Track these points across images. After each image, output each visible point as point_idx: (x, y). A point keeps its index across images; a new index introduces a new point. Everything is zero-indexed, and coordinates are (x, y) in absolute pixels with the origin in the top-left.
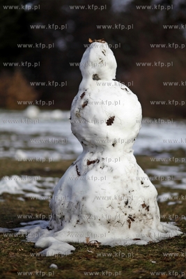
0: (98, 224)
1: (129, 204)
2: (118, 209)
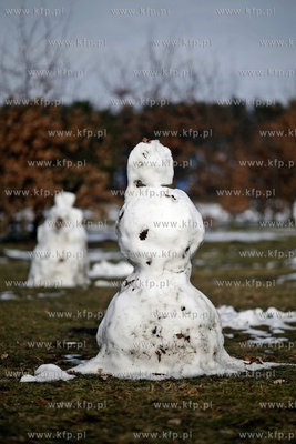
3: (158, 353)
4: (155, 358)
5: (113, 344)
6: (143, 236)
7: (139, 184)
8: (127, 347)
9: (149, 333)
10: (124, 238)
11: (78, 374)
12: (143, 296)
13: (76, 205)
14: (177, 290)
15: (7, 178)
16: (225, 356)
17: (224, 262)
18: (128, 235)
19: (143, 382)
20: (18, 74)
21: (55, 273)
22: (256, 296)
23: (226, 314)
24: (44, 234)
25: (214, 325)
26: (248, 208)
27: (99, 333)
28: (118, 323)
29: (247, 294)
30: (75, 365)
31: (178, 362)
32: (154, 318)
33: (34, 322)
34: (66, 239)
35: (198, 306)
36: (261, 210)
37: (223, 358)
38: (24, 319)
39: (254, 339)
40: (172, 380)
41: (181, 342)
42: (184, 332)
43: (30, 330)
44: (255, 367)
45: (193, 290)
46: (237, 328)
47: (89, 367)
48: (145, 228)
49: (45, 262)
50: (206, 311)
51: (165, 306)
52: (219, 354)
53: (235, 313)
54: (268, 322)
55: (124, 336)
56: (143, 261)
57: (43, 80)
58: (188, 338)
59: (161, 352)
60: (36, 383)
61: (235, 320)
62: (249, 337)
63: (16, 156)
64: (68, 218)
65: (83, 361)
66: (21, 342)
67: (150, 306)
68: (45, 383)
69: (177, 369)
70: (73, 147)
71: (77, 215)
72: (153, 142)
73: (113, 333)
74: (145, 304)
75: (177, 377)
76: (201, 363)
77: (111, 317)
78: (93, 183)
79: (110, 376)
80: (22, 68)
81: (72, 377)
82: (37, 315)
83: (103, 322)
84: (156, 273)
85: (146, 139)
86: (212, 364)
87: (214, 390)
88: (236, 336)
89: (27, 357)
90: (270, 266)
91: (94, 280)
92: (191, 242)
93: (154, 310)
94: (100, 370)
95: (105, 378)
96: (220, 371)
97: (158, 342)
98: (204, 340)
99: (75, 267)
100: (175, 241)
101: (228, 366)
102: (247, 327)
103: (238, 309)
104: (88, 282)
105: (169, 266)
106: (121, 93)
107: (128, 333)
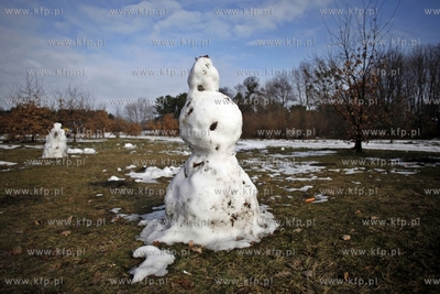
1: (232, 205)
2: (221, 210)
3: (231, 221)
4: (230, 224)
5: (194, 216)
6: (213, 127)
7: (201, 88)
8: (207, 217)
9: (226, 205)
12: (218, 176)
18: (201, 126)
21: (54, 153)
28: (200, 199)
31: (246, 225)
34: (59, 140)
41: (246, 209)
42: (247, 201)
48: (215, 121)
49: (50, 149)
51: (234, 182)
55: (205, 210)
56: (213, 147)
58: (249, 206)
59: (234, 218)
64: (59, 132)
67: (225, 184)
71: (63, 131)
73: (195, 208)
77: (189, 194)
84: (223, 156)
91: (70, 155)
94: (191, 242)
97: (233, 211)
99: (63, 151)
107: (209, 206)
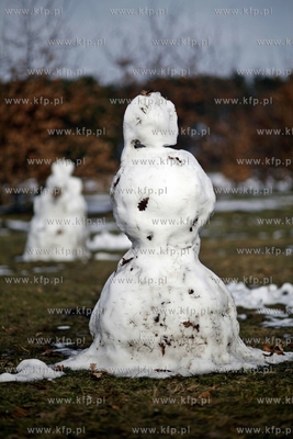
0: (118, 347)
1: (161, 321)
2: (142, 328)
3: (162, 346)
4: (158, 351)
5: (108, 334)
6: (143, 205)
7: (138, 144)
8: (125, 338)
9: (151, 321)
10: (120, 209)
11: (67, 370)
12: (143, 277)
13: (75, 174)
14: (183, 270)
15: (10, 150)
16: (241, 346)
17: (229, 232)
18: (125, 204)
19: (144, 382)
20: (19, 46)
21: (54, 246)
22: (267, 268)
23: (237, 291)
24: (41, 205)
25: (227, 311)
26: (249, 177)
27: (92, 321)
28: (113, 309)
29: (257, 267)
30: (66, 357)
31: (185, 355)
32: (157, 303)
33: (25, 303)
34: (64, 210)
35: (209, 288)
36: (263, 179)
37: (238, 349)
38: (14, 298)
39: (269, 320)
40: (179, 378)
41: (189, 331)
42: (193, 320)
43: (19, 312)
44: (276, 359)
45: (202, 269)
46: (250, 307)
47: (80, 361)
48: (145, 197)
49: (42, 235)
50: (218, 293)
51: (170, 288)
52: (234, 344)
53: (247, 290)
54: (284, 300)
55: (121, 325)
56: (143, 237)
57: (45, 51)
58: (197, 327)
59: (165, 344)
60: (15, 384)
61: (248, 298)
62: (263, 318)
63: (18, 127)
64: (66, 188)
65: (74, 352)
66: (7, 327)
67: (152, 289)
68: (26, 384)
69: (184, 363)
70: (75, 118)
71: (75, 185)
72: (153, 94)
73: (108, 322)
74: (146, 287)
75: (184, 373)
76: (212, 356)
77: (105, 302)
78: (96, 153)
79: (104, 373)
80: (23, 40)
81: (59, 374)
82: (29, 294)
83: (96, 307)
85: (145, 93)
86: (226, 357)
87: (231, 394)
88: (249, 317)
89: (12, 346)
90: (277, 235)
91: (94, 252)
92: (199, 213)
93: (156, 293)
94: (93, 366)
95: (98, 375)
96: (236, 366)
97: (162, 332)
98: (216, 328)
99: (74, 239)
100: (180, 212)
101: (245, 359)
102: (261, 306)
103: (249, 286)
104: (88, 255)
105: (174, 241)
106: (123, 63)
107: (125, 321)
